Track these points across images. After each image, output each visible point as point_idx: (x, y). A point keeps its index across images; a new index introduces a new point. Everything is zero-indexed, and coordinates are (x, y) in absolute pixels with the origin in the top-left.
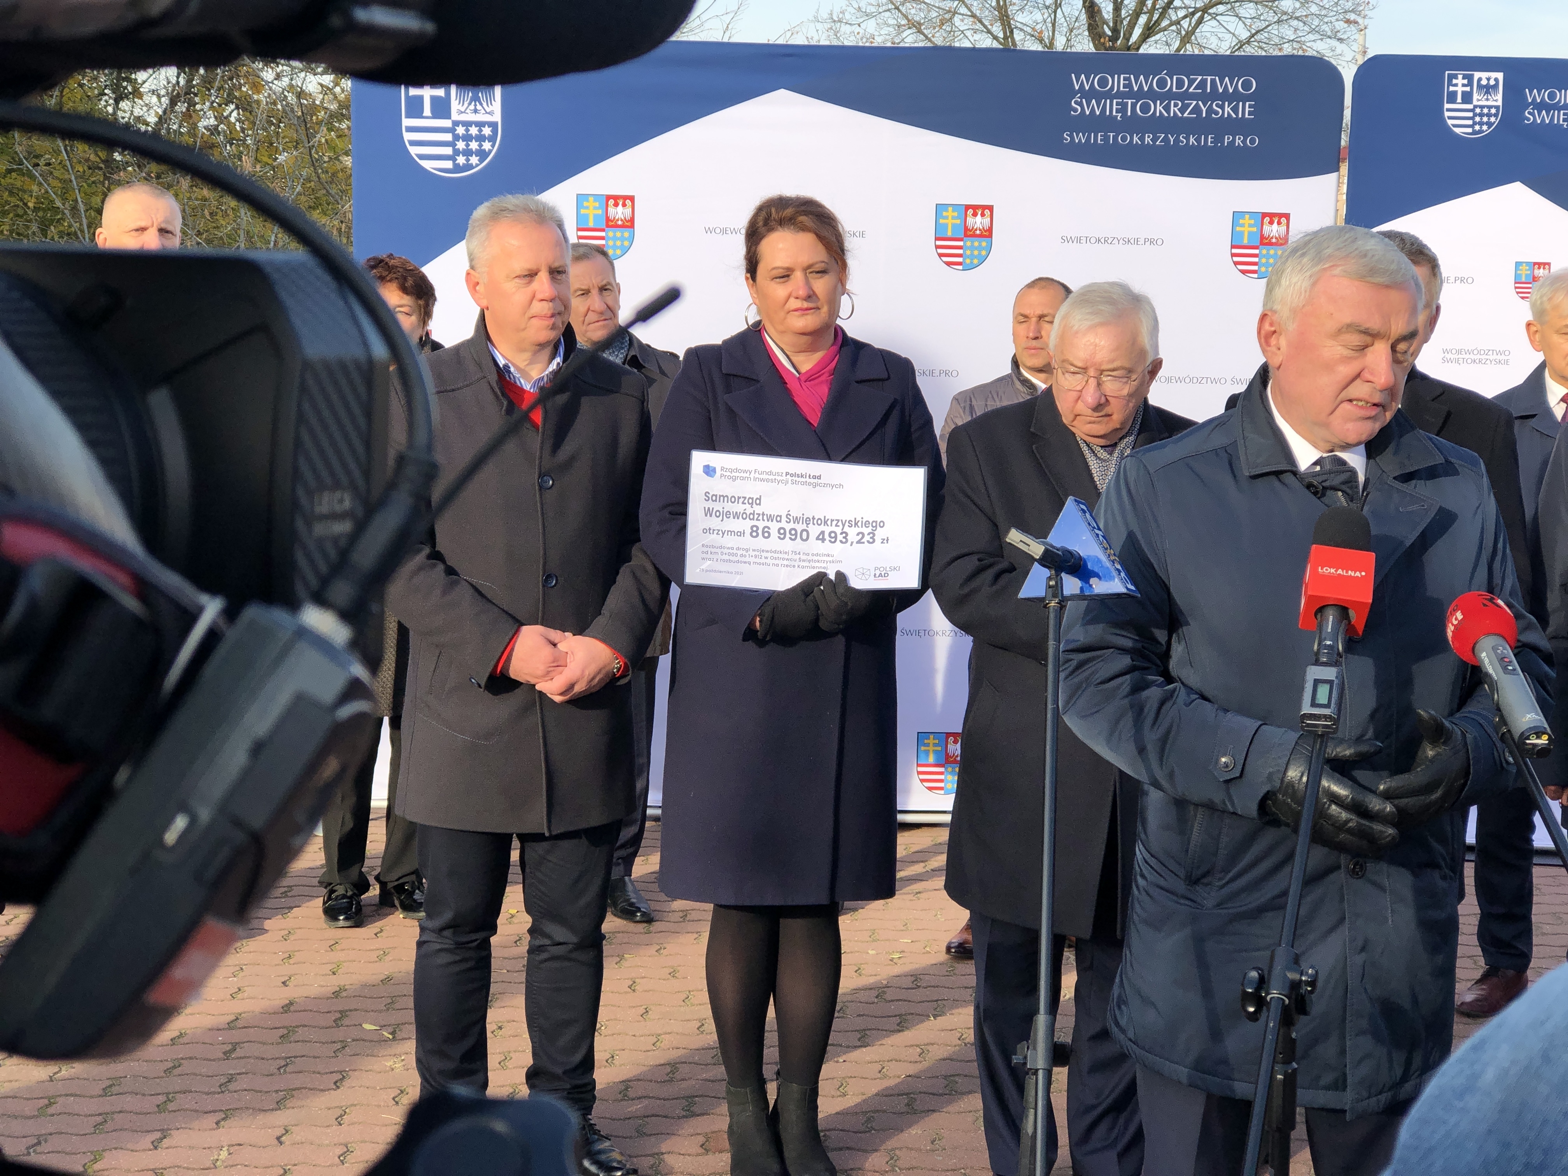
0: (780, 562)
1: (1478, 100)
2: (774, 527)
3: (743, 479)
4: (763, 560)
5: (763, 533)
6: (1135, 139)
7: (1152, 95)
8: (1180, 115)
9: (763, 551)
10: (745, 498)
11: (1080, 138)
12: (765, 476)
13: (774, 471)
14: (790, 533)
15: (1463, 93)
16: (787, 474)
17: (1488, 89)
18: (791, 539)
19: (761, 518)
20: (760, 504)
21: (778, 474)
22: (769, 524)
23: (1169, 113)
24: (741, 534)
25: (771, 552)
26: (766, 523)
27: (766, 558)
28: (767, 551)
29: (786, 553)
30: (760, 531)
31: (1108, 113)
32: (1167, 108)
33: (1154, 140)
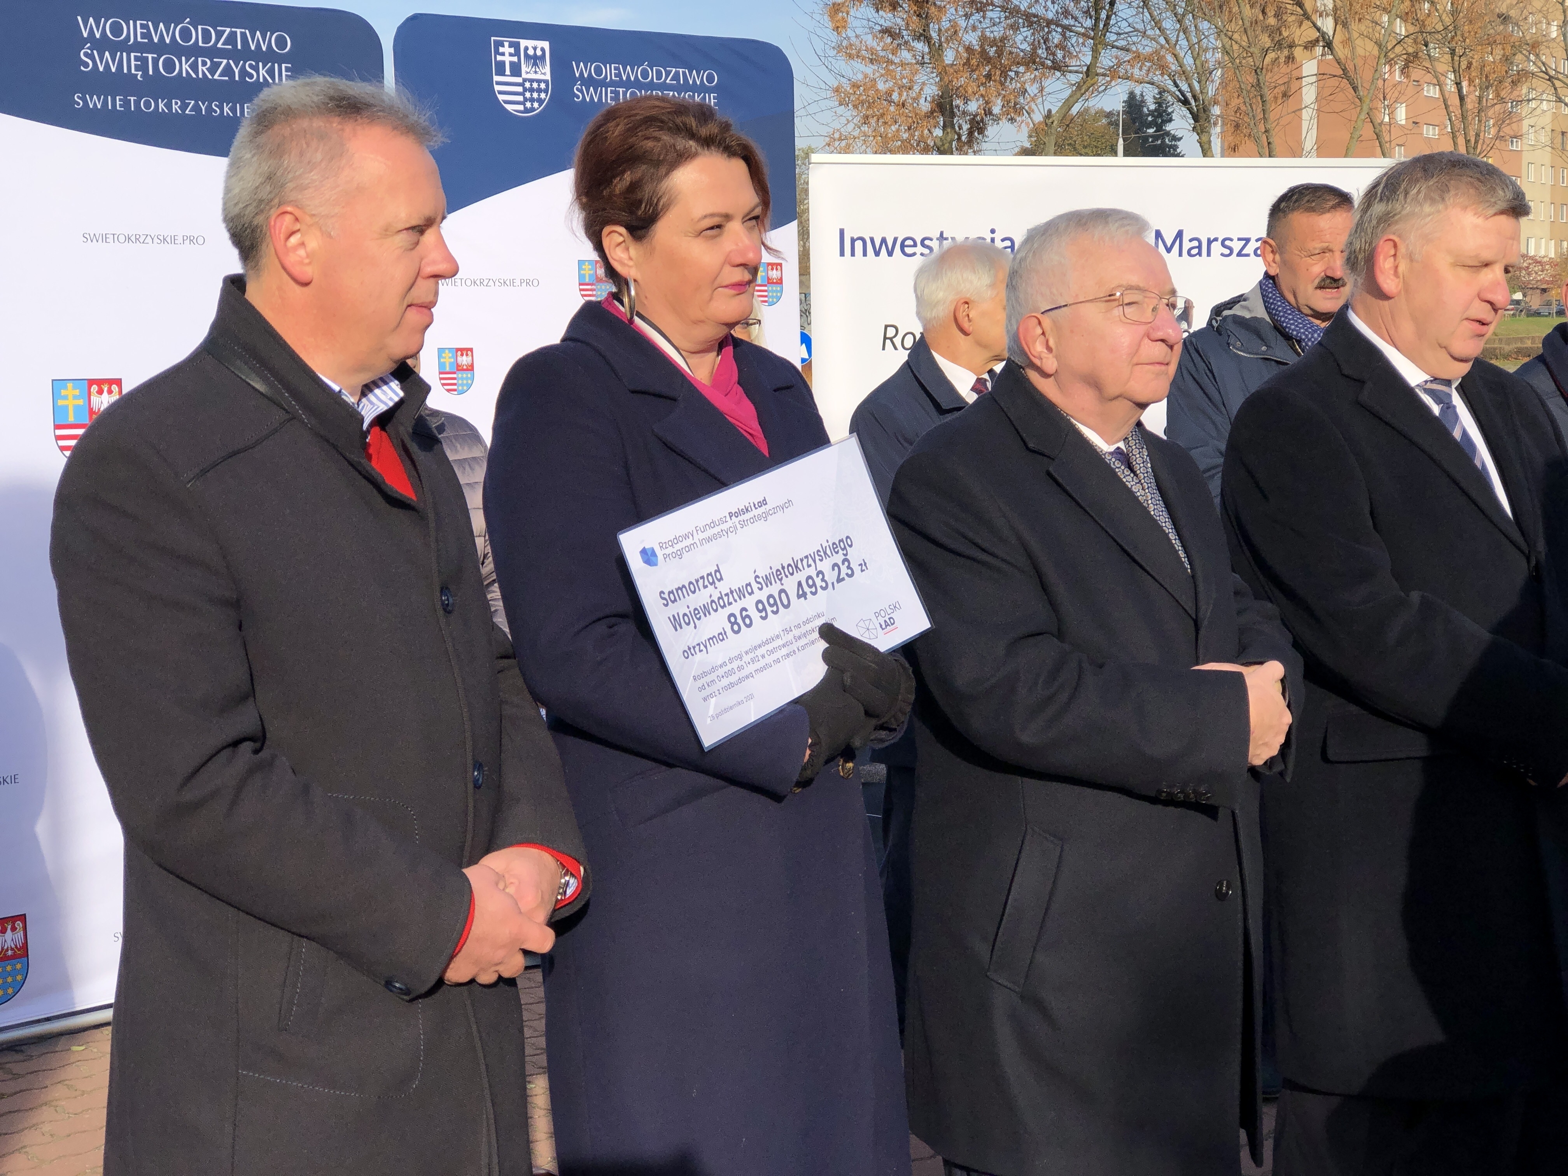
1: (527, 73)
6: (161, 105)
7: (176, 49)
8: (210, 77)
11: (95, 102)
15: (511, 63)
17: (536, 60)
23: (197, 73)
31: (125, 71)
32: (194, 67)
33: (184, 107)
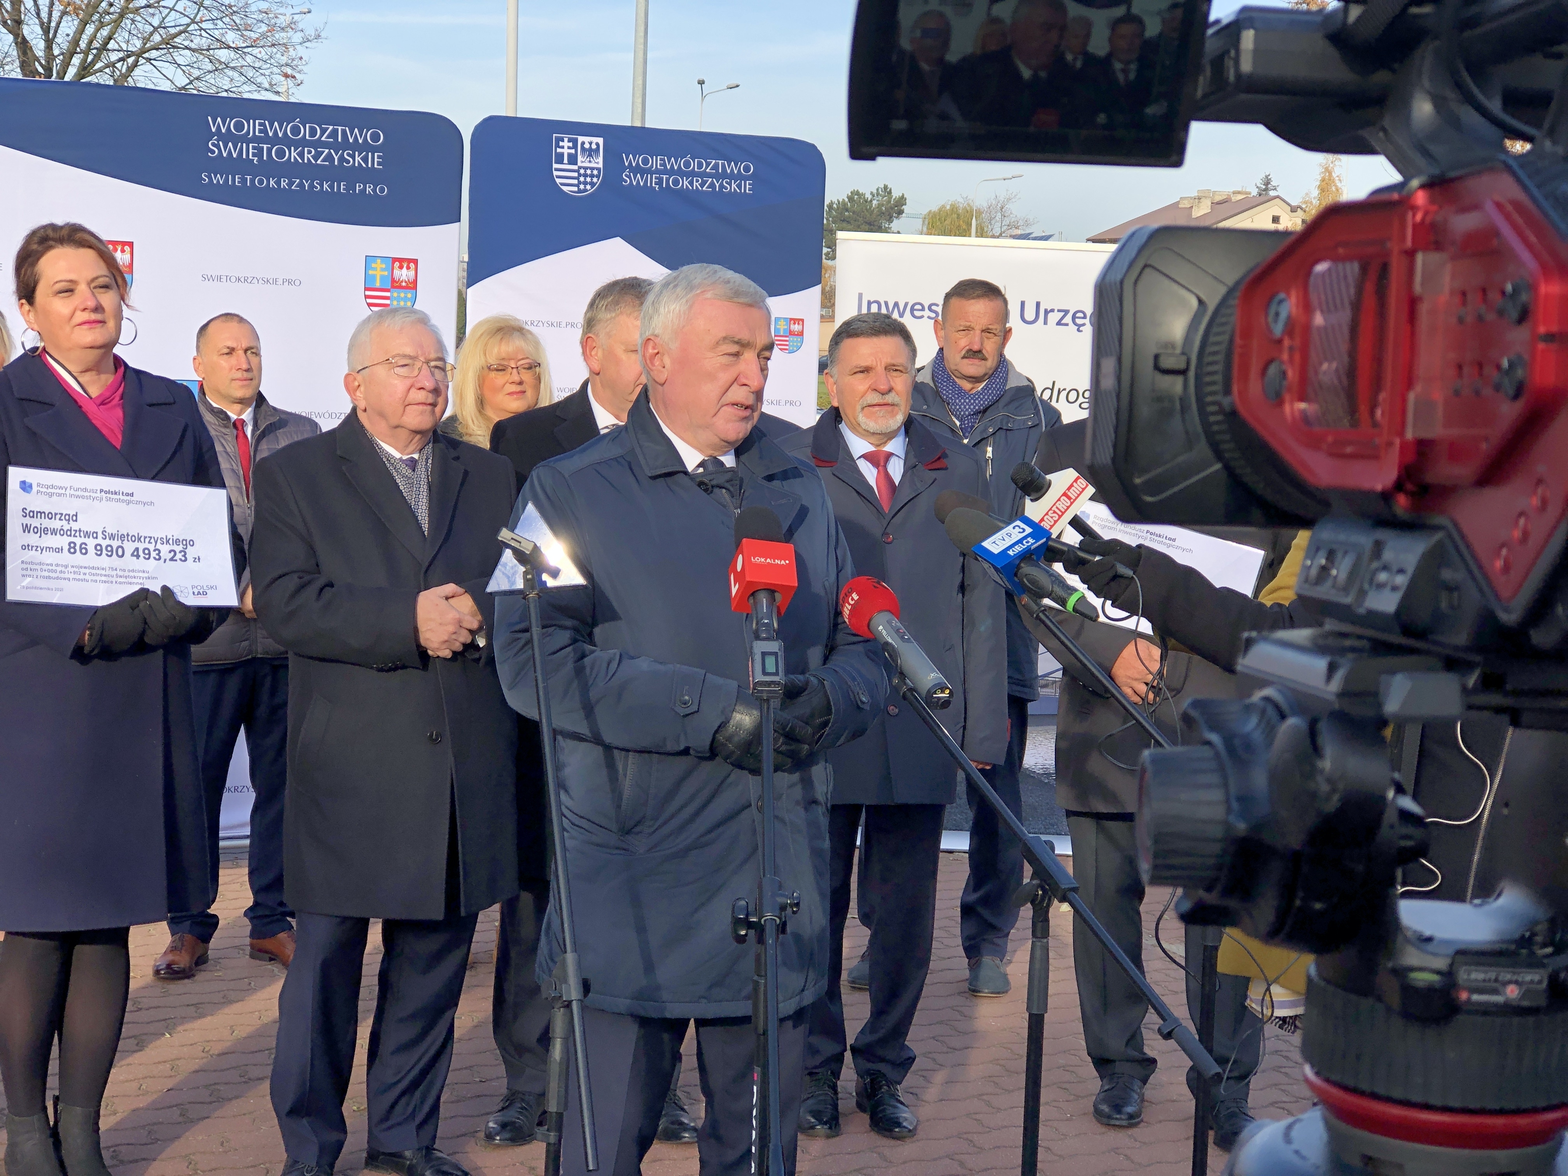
0: (98, 578)
2: (91, 543)
3: (60, 495)
4: (82, 577)
5: (81, 549)
9: (81, 567)
10: (62, 514)
12: (80, 493)
13: (89, 488)
14: (107, 550)
16: (101, 491)
18: (107, 555)
19: (77, 534)
20: (76, 521)
21: (93, 491)
22: (86, 540)
24: (60, 550)
25: (89, 568)
26: (83, 540)
27: (85, 574)
28: (85, 568)
29: (103, 569)
30: (78, 548)
